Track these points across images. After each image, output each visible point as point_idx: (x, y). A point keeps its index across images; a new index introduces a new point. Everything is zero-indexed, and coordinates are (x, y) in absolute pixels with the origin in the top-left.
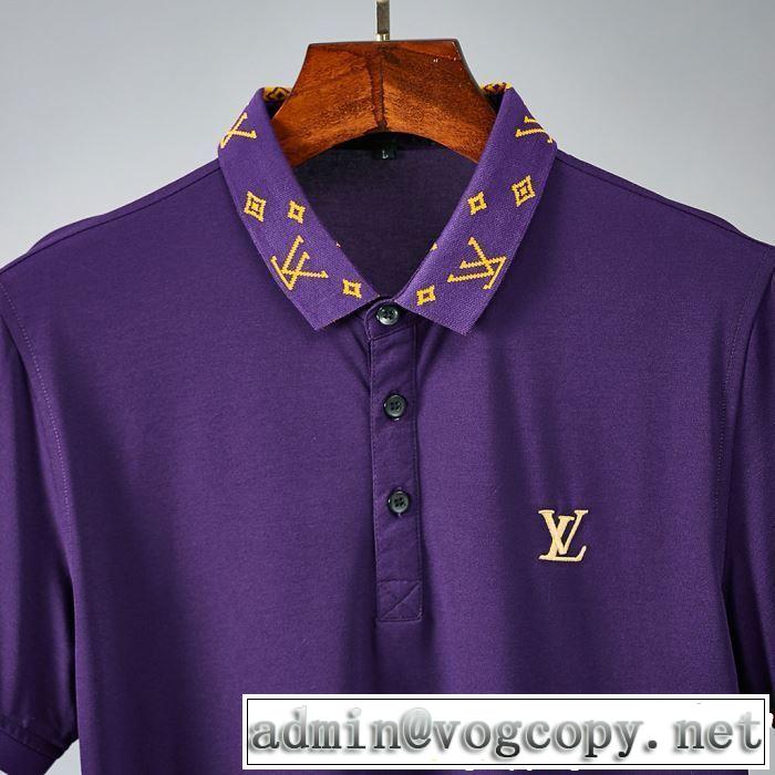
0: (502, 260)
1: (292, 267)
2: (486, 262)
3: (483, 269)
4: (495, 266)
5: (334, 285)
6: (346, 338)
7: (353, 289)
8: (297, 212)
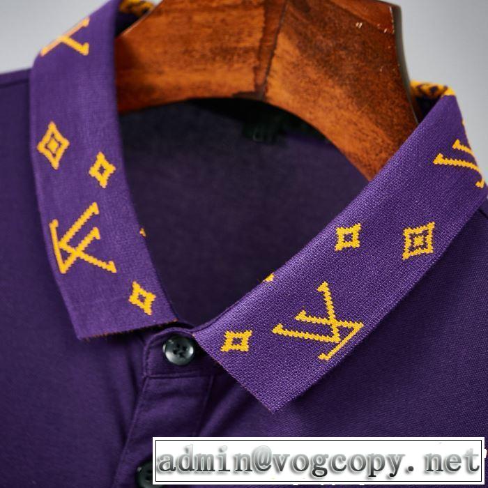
0: (358, 327)
1: (74, 243)
2: (333, 321)
3: (326, 330)
4: (344, 332)
5: (119, 286)
6: (118, 362)
7: (143, 299)
8: (102, 170)
